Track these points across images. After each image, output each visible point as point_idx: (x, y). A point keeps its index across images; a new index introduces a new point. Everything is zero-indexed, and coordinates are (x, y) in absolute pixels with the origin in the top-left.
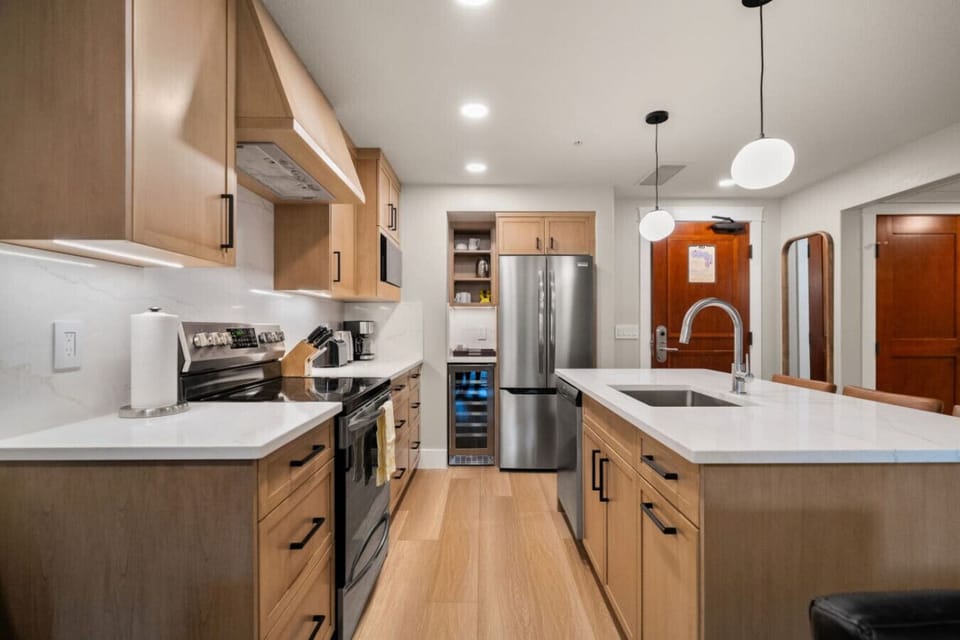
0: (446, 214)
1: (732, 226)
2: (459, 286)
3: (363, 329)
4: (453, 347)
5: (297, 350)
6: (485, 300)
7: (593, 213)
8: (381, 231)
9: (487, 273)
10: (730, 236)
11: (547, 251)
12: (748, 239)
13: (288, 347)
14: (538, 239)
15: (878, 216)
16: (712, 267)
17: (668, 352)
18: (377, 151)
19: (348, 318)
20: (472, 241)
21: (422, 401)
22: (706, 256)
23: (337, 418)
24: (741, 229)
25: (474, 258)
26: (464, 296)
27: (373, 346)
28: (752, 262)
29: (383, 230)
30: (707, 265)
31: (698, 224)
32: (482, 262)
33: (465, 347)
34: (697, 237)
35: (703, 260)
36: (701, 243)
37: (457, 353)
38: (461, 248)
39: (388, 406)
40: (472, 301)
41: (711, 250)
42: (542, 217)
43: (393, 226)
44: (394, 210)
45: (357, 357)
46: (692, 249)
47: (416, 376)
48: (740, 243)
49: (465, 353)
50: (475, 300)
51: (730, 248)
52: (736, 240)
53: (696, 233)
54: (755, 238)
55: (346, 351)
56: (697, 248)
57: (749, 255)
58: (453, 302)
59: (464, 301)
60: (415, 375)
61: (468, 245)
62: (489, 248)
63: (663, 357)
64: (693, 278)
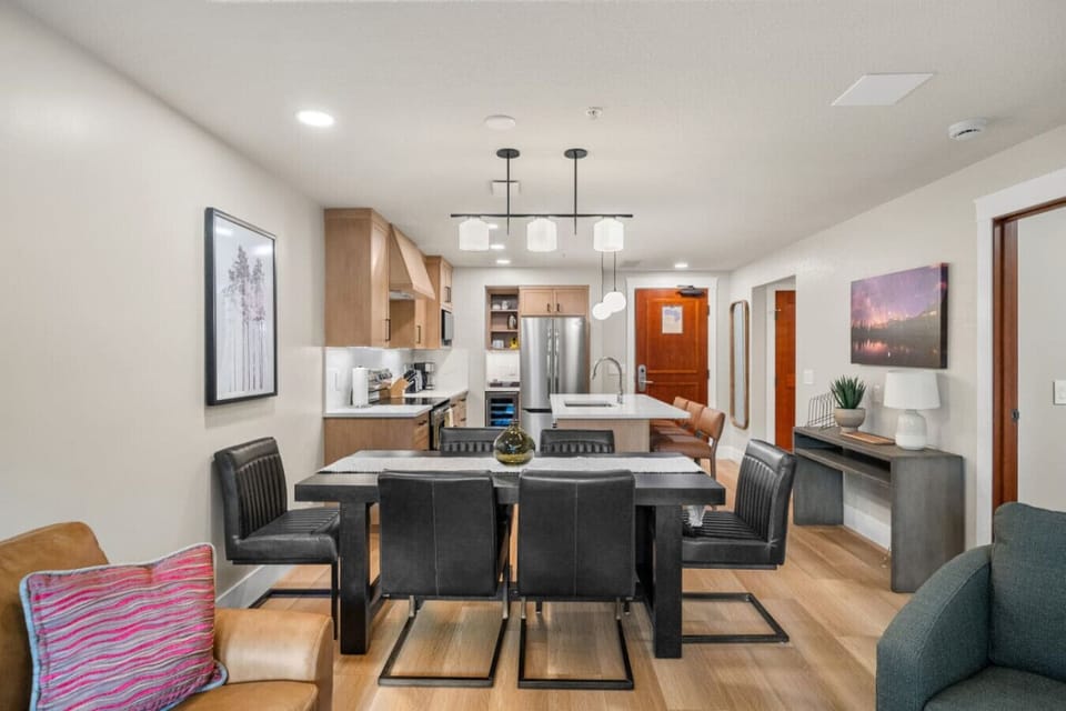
0: (484, 289)
1: (693, 292)
2: (494, 336)
3: (428, 368)
4: (491, 380)
5: (398, 382)
6: (513, 346)
7: (588, 286)
8: (442, 307)
9: (516, 327)
10: (694, 299)
11: (555, 314)
12: (707, 301)
13: (393, 381)
14: (548, 306)
15: (777, 292)
16: (680, 322)
17: (647, 384)
18: (439, 258)
19: (417, 361)
20: (505, 302)
21: (467, 417)
22: (676, 313)
23: (430, 412)
24: (701, 295)
25: (507, 315)
26: (499, 343)
27: (433, 380)
28: (710, 318)
29: (444, 306)
30: (677, 320)
31: (669, 290)
32: (512, 317)
33: (499, 380)
34: (668, 300)
35: (673, 317)
36: (671, 304)
37: (493, 385)
38: (496, 308)
39: (450, 410)
40: (505, 346)
41: (679, 310)
42: (552, 288)
43: (449, 301)
44: (449, 289)
45: (424, 388)
46: (664, 309)
47: (464, 400)
48: (701, 304)
49: (500, 385)
50: (506, 346)
51: (693, 308)
52: (697, 302)
53: (668, 297)
54: (712, 300)
55: (419, 383)
56: (668, 308)
57: (708, 313)
58: (490, 348)
59: (498, 346)
60: (463, 398)
61: (501, 305)
62: (516, 308)
63: (643, 388)
64: (665, 330)
